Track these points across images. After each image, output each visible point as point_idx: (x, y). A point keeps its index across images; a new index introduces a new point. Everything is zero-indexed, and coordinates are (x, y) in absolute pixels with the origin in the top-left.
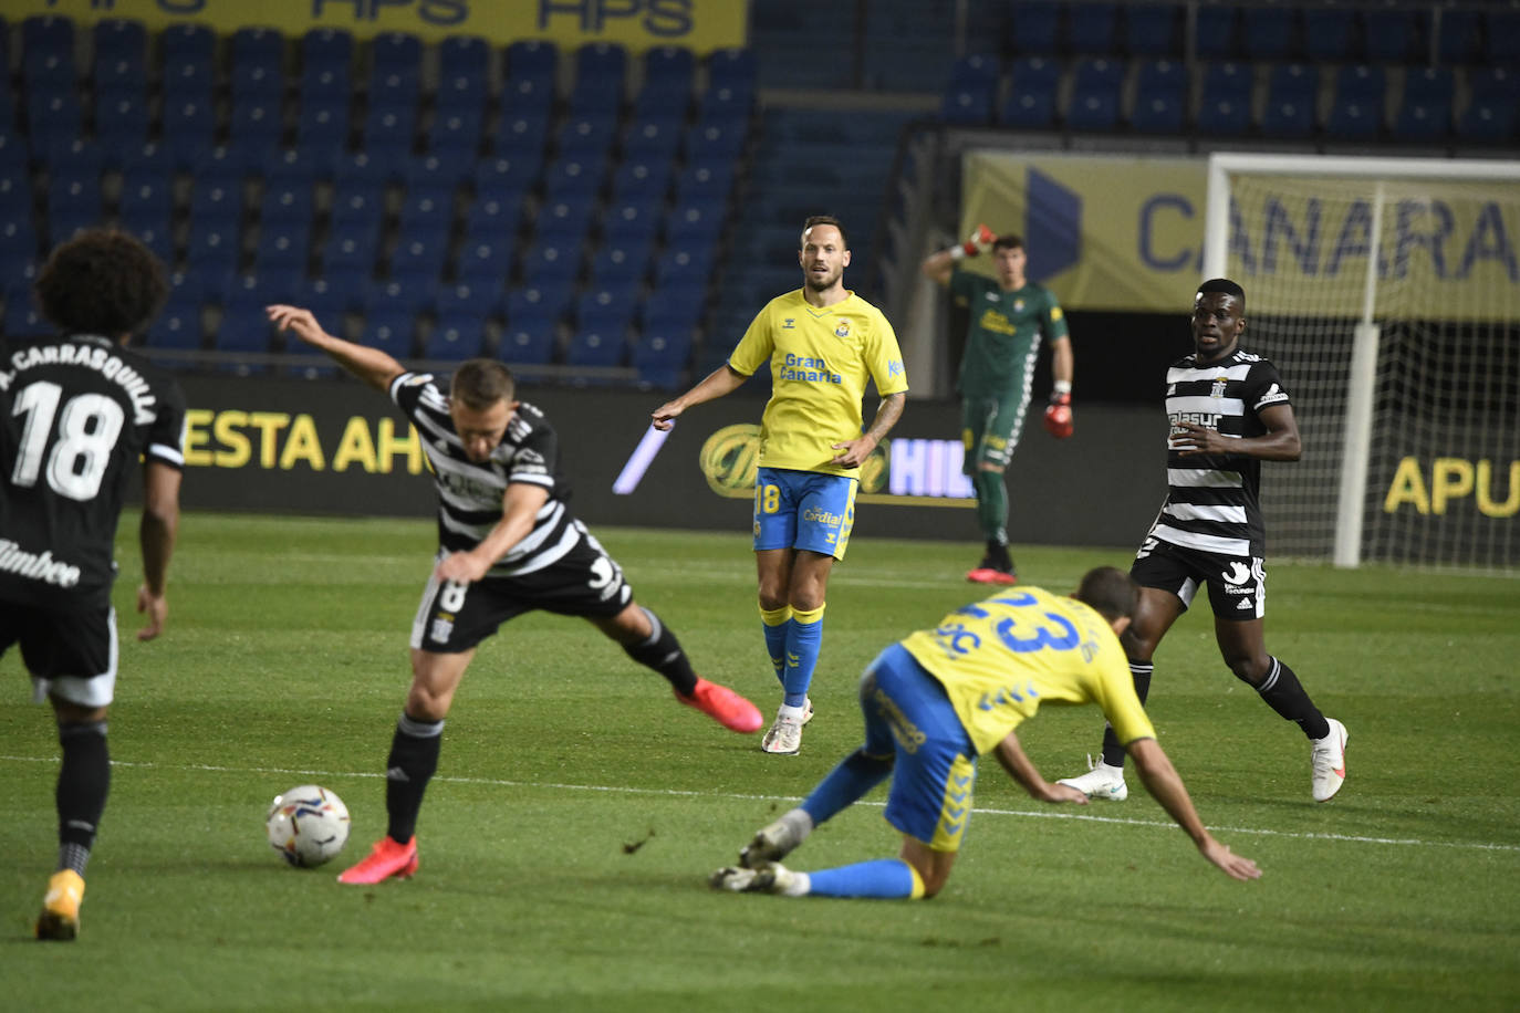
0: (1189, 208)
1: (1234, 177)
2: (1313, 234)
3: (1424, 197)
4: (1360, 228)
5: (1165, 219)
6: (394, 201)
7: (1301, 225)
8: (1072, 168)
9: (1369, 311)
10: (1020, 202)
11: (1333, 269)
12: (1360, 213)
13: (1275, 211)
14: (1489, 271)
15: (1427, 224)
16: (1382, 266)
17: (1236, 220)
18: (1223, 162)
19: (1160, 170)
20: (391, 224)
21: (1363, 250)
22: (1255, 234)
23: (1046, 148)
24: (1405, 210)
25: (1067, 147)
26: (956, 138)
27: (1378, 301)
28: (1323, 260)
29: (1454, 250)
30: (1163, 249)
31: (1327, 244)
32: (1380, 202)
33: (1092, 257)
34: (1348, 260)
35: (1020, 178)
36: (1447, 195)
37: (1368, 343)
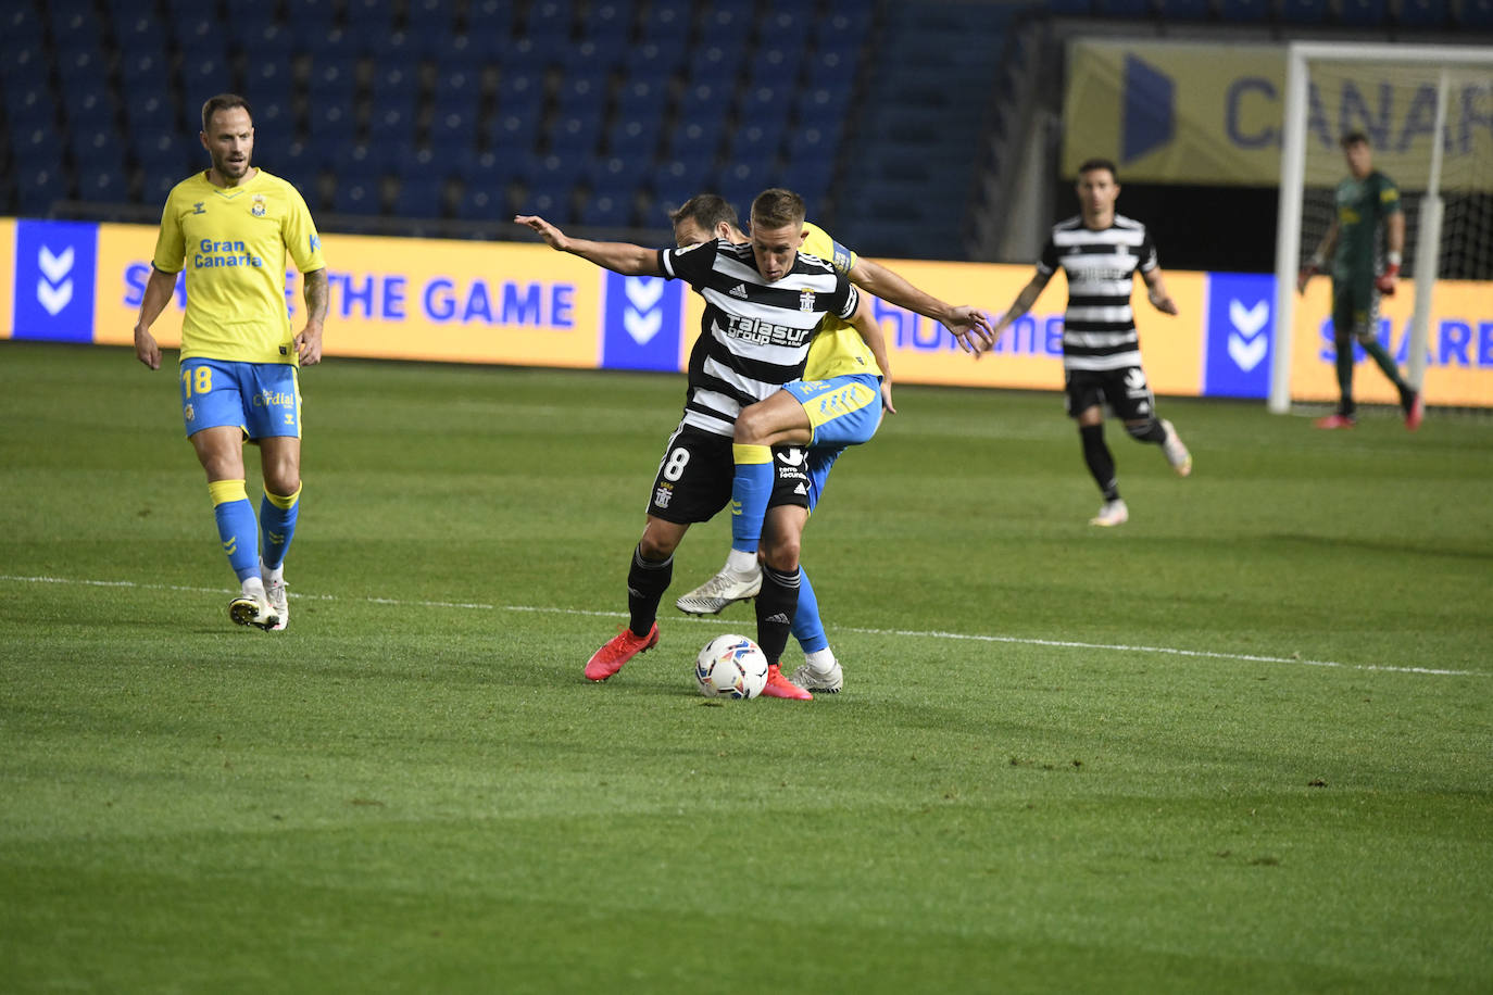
0: (1272, 90)
1: (1312, 64)
2: (1385, 115)
3: (1485, 82)
4: (1426, 111)
5: (1251, 101)
6: (554, 82)
7: (1373, 106)
8: (1168, 55)
9: (1434, 186)
10: (1117, 84)
11: (1403, 147)
12: (1428, 96)
13: (1351, 94)
16: (1447, 145)
17: (1314, 102)
18: (1302, 52)
19: (1246, 56)
20: (551, 104)
21: (1429, 129)
22: (1333, 116)
23: (1143, 36)
24: (1468, 94)
25: (1162, 35)
26: (1061, 27)
27: (1443, 177)
28: (1394, 138)
30: (1248, 127)
31: (1397, 125)
32: (1445, 86)
33: (1184, 137)
34: (1417, 140)
35: (1119, 63)
37: (1433, 216)
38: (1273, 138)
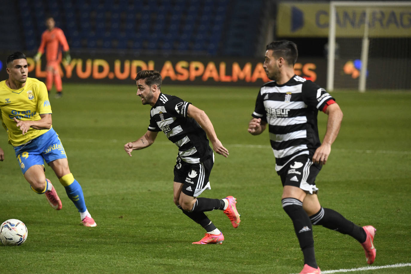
0: (326, 13)
1: (336, 7)
2: (354, 18)
3: (377, 10)
4: (363, 18)
7: (352, 17)
8: (300, 6)
9: (366, 35)
10: (290, 13)
11: (359, 27)
12: (364, 14)
13: (346, 15)
14: (393, 26)
15: (378, 16)
16: (369, 26)
17: (337, 16)
18: (334, 4)
19: (320, 6)
21: (364, 23)
22: (342, 19)
23: (295, 1)
24: (374, 14)
28: (357, 24)
29: (385, 22)
30: (322, 22)
32: (368, 12)
33: (306, 26)
34: (361, 25)
35: (290, 9)
36: (384, 10)
37: (366, 44)
38: (327, 25)
